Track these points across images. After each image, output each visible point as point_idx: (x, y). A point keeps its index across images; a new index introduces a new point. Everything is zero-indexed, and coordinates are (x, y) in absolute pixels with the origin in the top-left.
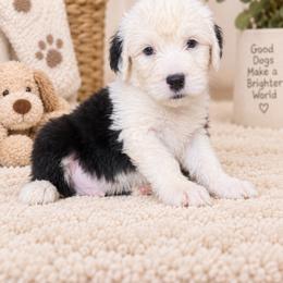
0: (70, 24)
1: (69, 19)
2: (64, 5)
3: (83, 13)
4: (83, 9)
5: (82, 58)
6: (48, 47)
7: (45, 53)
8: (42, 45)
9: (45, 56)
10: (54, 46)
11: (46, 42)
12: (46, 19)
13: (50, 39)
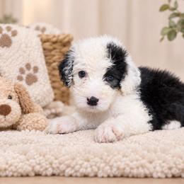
0: (46, 56)
1: (44, 53)
2: (40, 43)
3: (55, 49)
4: (55, 46)
5: (54, 79)
6: (27, 72)
7: (24, 76)
8: (22, 71)
9: (25, 78)
10: (31, 71)
11: (25, 68)
12: (25, 52)
13: (28, 66)
